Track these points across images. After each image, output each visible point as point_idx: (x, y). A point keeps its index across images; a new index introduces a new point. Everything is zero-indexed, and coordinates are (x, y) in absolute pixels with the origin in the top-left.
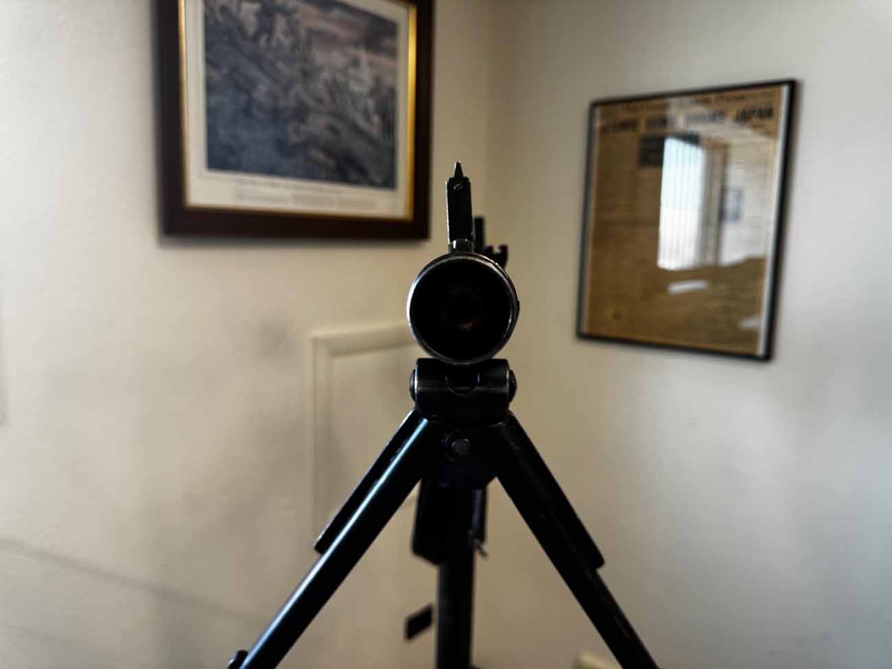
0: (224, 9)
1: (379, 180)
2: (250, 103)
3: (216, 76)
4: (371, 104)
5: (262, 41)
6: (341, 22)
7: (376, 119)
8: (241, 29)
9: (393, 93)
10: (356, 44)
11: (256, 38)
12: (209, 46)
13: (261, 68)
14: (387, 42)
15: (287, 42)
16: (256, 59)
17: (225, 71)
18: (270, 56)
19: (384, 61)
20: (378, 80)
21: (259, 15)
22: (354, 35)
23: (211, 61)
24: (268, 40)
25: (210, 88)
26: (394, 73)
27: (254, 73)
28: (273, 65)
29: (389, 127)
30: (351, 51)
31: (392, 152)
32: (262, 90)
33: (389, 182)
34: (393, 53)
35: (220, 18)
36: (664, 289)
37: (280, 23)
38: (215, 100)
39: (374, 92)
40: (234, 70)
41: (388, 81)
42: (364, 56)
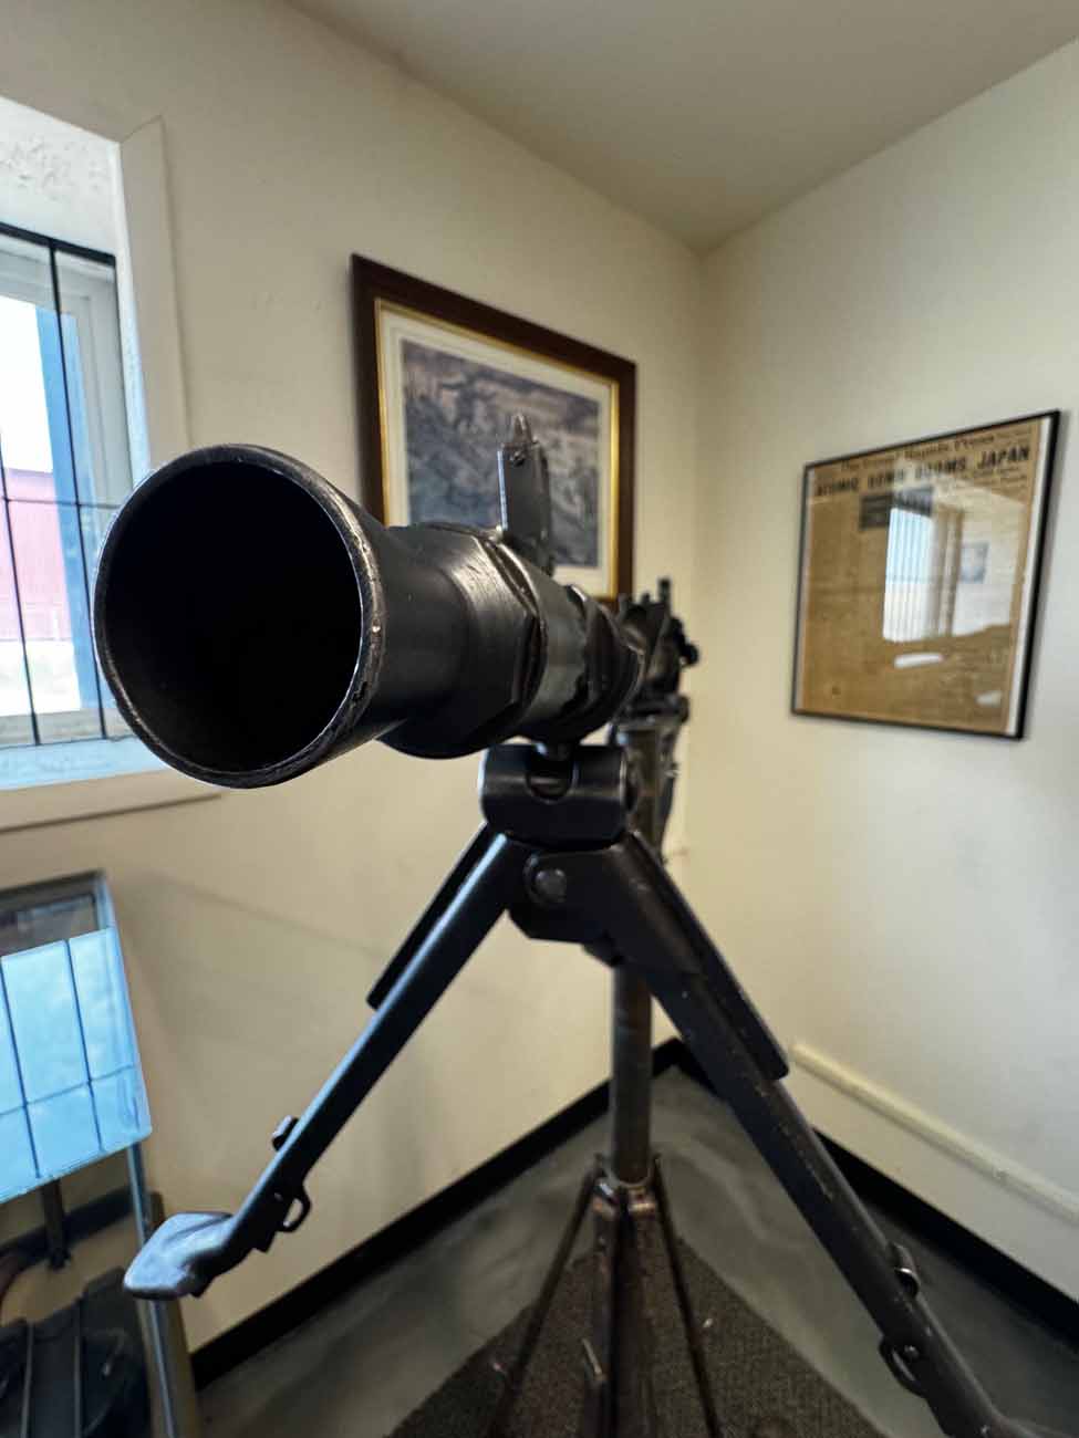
0: (424, 398)
1: (580, 558)
2: (452, 488)
3: (418, 464)
4: (572, 484)
5: (462, 427)
6: (540, 405)
7: (577, 499)
8: (441, 418)
9: (595, 473)
10: (557, 427)
11: (456, 425)
12: (411, 435)
13: (461, 454)
14: (588, 422)
15: (487, 427)
16: (457, 446)
17: (426, 458)
18: (470, 442)
19: (585, 441)
20: (579, 460)
21: (458, 402)
22: (554, 417)
23: (413, 452)
24: (468, 426)
25: (412, 477)
26: (596, 453)
27: (454, 458)
28: (473, 451)
29: (591, 507)
30: (552, 433)
31: (594, 531)
32: (463, 477)
33: (591, 561)
34: (594, 433)
35: (419, 406)
36: (891, 662)
37: (480, 409)
38: (418, 487)
39: (575, 473)
40: (435, 457)
41: (590, 462)
42: (565, 438)
